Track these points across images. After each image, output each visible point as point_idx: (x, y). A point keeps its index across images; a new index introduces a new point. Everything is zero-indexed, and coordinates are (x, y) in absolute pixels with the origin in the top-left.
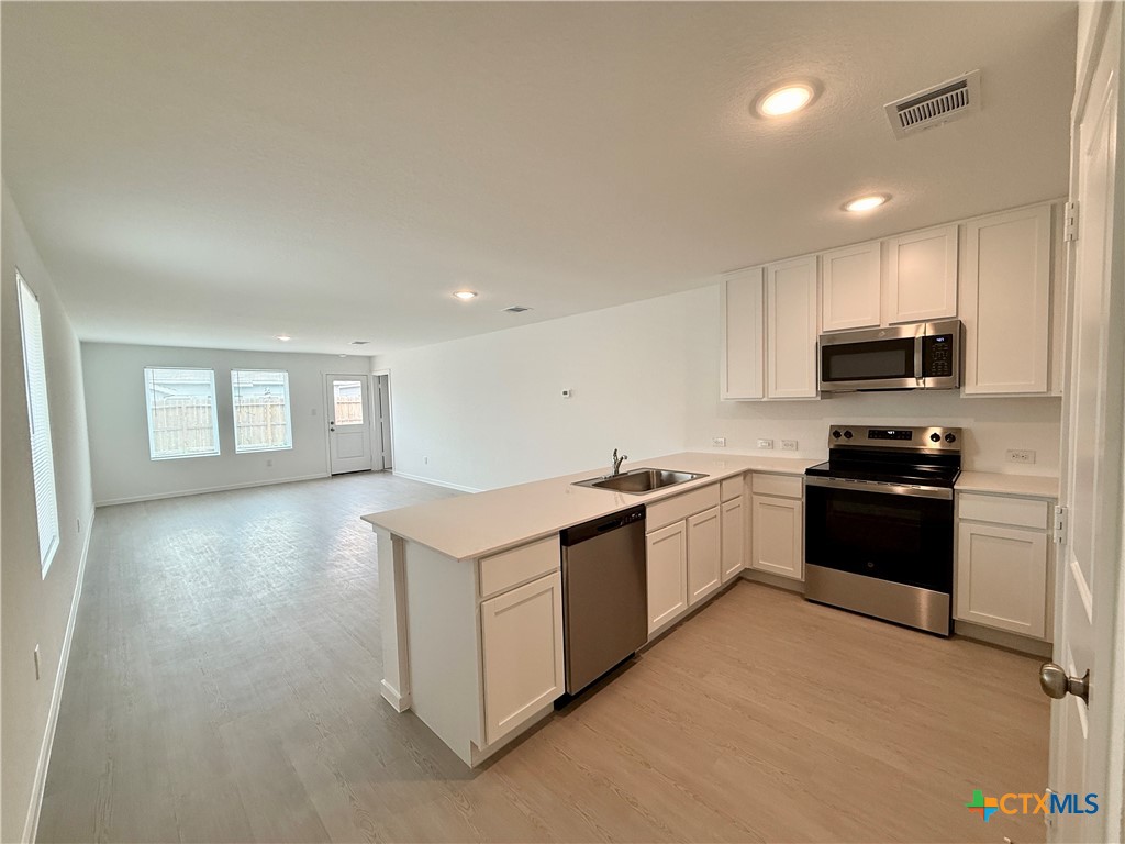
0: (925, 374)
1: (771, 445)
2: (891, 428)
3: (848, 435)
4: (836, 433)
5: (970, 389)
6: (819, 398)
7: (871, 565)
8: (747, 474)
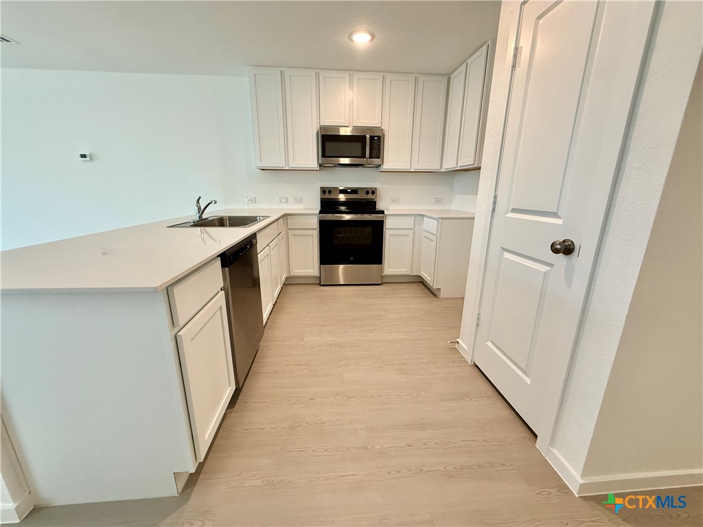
0: (371, 157)
1: (287, 201)
2: (349, 188)
3: (330, 192)
4: (324, 191)
5: (385, 167)
6: (318, 169)
7: (352, 259)
8: (285, 216)
